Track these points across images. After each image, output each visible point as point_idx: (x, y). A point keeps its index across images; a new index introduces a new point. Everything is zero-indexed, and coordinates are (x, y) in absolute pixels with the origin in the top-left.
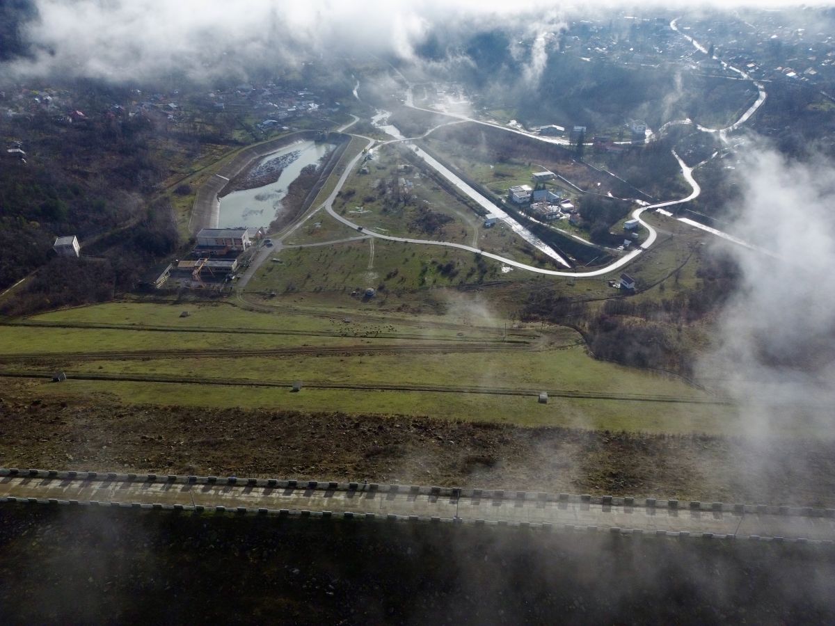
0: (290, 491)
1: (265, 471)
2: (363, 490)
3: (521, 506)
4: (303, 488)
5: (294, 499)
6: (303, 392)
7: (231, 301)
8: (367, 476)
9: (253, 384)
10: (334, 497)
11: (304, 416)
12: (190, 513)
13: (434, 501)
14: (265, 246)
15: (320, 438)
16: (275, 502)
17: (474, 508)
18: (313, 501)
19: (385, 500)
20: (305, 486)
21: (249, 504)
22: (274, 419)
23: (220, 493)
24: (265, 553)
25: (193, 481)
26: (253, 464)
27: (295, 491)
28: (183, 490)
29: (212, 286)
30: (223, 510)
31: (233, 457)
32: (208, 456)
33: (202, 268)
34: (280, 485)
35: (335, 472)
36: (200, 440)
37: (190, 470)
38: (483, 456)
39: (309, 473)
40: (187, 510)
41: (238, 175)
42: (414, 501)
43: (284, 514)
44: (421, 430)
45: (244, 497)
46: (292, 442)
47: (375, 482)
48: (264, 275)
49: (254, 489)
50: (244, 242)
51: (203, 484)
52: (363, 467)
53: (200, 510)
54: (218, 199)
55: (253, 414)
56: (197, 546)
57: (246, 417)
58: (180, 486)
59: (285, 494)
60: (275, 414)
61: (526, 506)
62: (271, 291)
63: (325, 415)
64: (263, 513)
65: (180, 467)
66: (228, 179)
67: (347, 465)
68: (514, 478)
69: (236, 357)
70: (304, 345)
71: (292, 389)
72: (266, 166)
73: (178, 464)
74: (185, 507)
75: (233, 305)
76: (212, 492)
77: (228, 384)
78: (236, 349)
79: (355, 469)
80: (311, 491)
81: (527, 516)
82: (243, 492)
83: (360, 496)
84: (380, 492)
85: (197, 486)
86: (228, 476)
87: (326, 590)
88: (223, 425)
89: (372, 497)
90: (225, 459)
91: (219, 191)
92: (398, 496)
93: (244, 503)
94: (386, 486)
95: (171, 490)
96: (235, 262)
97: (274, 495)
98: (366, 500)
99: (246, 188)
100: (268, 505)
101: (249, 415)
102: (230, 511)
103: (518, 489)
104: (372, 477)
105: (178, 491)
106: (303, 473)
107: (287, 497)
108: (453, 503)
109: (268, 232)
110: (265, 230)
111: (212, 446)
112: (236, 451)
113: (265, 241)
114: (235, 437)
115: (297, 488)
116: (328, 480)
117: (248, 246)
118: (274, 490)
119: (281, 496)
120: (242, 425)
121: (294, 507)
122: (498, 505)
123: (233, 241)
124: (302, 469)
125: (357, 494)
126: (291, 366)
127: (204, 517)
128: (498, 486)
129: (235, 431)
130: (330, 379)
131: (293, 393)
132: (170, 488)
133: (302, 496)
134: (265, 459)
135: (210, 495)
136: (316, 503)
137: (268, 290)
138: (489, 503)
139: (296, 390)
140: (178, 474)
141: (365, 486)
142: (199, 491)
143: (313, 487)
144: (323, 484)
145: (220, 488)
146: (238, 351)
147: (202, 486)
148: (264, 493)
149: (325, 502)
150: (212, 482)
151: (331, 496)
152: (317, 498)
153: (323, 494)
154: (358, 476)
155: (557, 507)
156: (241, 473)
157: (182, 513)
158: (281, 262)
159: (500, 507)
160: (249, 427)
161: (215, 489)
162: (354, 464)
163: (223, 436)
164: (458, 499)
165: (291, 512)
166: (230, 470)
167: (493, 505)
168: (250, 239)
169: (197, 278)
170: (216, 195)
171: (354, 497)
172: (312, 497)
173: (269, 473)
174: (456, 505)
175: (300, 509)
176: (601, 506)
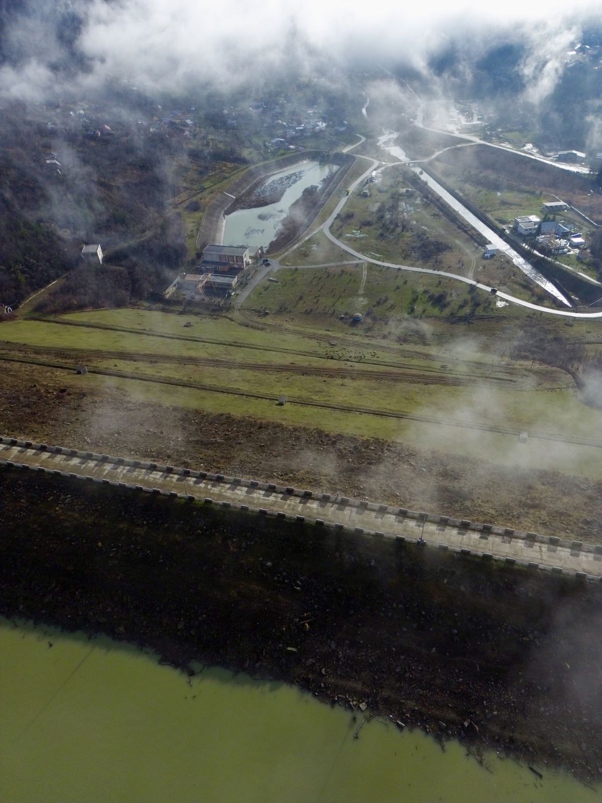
0: (269, 493)
1: (249, 473)
2: (334, 502)
3: (486, 539)
4: (281, 493)
5: (273, 501)
6: (287, 406)
7: (230, 316)
8: (339, 489)
9: (243, 395)
10: (308, 505)
11: (286, 428)
12: (183, 500)
13: (401, 522)
14: (263, 266)
15: (299, 450)
16: (256, 501)
17: (439, 534)
18: (289, 505)
19: (354, 514)
20: (282, 491)
21: (233, 500)
22: (260, 427)
23: (209, 487)
24: (244, 545)
25: (187, 474)
26: (239, 465)
27: (274, 494)
28: (178, 480)
29: (213, 300)
30: (210, 502)
31: (222, 457)
32: (201, 453)
33: (206, 283)
34: (261, 486)
35: (311, 482)
36: (196, 439)
37: (186, 464)
38: (454, 487)
39: (287, 480)
40: (181, 498)
41: (243, 194)
42: (382, 518)
43: (263, 513)
44: (394, 455)
45: (229, 493)
46: (275, 451)
47: (346, 496)
48: (260, 294)
49: (239, 487)
50: (245, 260)
51: (195, 477)
52: (337, 481)
53: (191, 499)
54: (224, 217)
55: (242, 422)
56: (187, 529)
57: (236, 423)
58: (176, 477)
59: (265, 495)
60: (261, 423)
61: (491, 538)
62: (266, 309)
63: (305, 429)
64: (244, 509)
65: (177, 460)
66: (234, 197)
67: (322, 477)
68: (482, 512)
69: (230, 368)
70: (292, 364)
71: (277, 402)
72: (271, 186)
73: (176, 457)
74: (179, 495)
75: (231, 320)
76: (202, 485)
77: (222, 392)
78: (231, 361)
79: (329, 482)
80: (288, 496)
81: (491, 549)
82: (229, 489)
83: (331, 507)
84: (351, 506)
85: (190, 478)
86: (217, 473)
87: (294, 584)
88: (216, 428)
89: (342, 510)
90: (215, 458)
91: (226, 209)
92: (367, 512)
93: (229, 498)
94: (357, 501)
95: (168, 479)
96: (236, 279)
97: (255, 495)
98: (337, 511)
99: (250, 206)
100: (249, 503)
101: (239, 422)
102: (216, 504)
103: (485, 521)
104: (344, 491)
105: (174, 480)
106: (282, 479)
107: (267, 498)
108: (419, 526)
109: (268, 252)
110: (265, 250)
111: (205, 445)
112: (225, 452)
113: (264, 261)
114: (226, 440)
115: (275, 492)
116: (304, 489)
117: (248, 264)
118: (256, 490)
119: (261, 497)
120: (232, 430)
121: (272, 508)
122: (463, 534)
123: (235, 257)
124: (282, 475)
125: (329, 504)
126: (278, 382)
127: (195, 506)
128: (465, 516)
129: (226, 435)
130: (313, 397)
131: (279, 407)
132: (167, 477)
133: (279, 500)
134: (250, 463)
135: (200, 487)
136: (291, 507)
137: (263, 308)
138: (455, 532)
139: (281, 404)
140: (175, 466)
141: (336, 499)
142: (191, 483)
143: (290, 492)
144: (299, 492)
145: (210, 482)
146: (232, 363)
147: (194, 479)
148: (247, 492)
149: (300, 507)
150: (203, 477)
151: (305, 503)
152: (292, 503)
153: (298, 500)
154: (331, 489)
155: (523, 545)
156: (228, 472)
157: (176, 499)
158: (277, 282)
159: (465, 537)
160: (238, 432)
161: (205, 483)
162: (328, 477)
163: (215, 437)
164: (424, 523)
165: (269, 512)
166: (219, 468)
167: (459, 533)
168: (251, 257)
169: (201, 291)
170: (223, 212)
171: (326, 507)
172: (288, 502)
173: (252, 475)
174: (421, 528)
175: (277, 510)
176: (569, 550)
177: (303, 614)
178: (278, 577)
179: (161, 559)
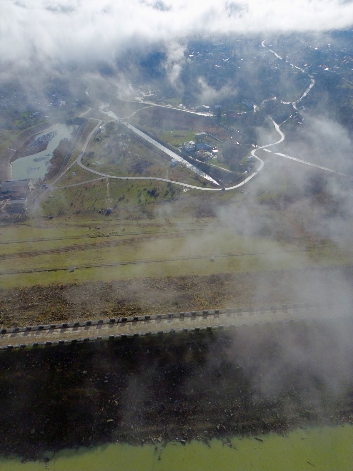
0: (76, 328)
1: (60, 319)
2: (118, 322)
3: (206, 318)
4: (84, 326)
5: (79, 332)
6: (76, 271)
7: (27, 223)
8: (120, 314)
9: (46, 271)
10: (102, 328)
11: (79, 285)
12: (18, 349)
13: (159, 322)
14: (43, 189)
15: (90, 296)
16: (68, 336)
17: (181, 323)
18: (91, 332)
19: (131, 325)
20: (84, 324)
21: (53, 339)
22: (62, 289)
23: (35, 335)
24: (66, 365)
25: (17, 331)
26: (52, 316)
27: (79, 328)
28: (11, 336)
29: (13, 216)
30: (37, 345)
31: (40, 314)
32: (24, 315)
33: (6, 206)
34: (69, 326)
35: (101, 314)
36: (19, 307)
37: (15, 325)
38: (183, 294)
39: (86, 317)
40: (15, 348)
41: (21, 148)
42: (148, 324)
43: (74, 342)
44: (148, 285)
45: (49, 336)
46: (74, 301)
47: (124, 316)
48: (45, 206)
49: (55, 330)
50: (30, 187)
51: (24, 331)
52: (117, 309)
53: (23, 346)
54: (10, 163)
55: (49, 288)
56: (25, 367)
57: (44, 290)
58: (10, 335)
59: (73, 330)
60: (62, 286)
61: (209, 317)
62: (50, 215)
63: (91, 283)
64: (62, 343)
65: (8, 324)
66: (15, 151)
67: (108, 309)
68: (201, 304)
69: (34, 256)
70: (74, 245)
71: (70, 270)
72: (38, 141)
73: (7, 322)
74: (14, 346)
75: (28, 225)
76: (29, 335)
77: (31, 272)
78: (34, 251)
79: (112, 311)
80: (88, 327)
81: (210, 323)
82: (48, 333)
83: (117, 326)
84: (128, 321)
85: (20, 333)
86: (38, 325)
87: (103, 380)
88: (31, 296)
89: (124, 325)
90: (35, 315)
91: (11, 158)
92: (138, 322)
93: (50, 339)
94: (132, 318)
95: (4, 338)
96: (26, 200)
97: (67, 332)
98: (121, 327)
99: (27, 155)
100: (64, 338)
101: (47, 288)
102: (41, 345)
103: (204, 309)
104: (122, 314)
105: (9, 337)
106: (83, 317)
107: (75, 332)
108: (169, 322)
109: (44, 180)
110: (42, 180)
111: (26, 309)
112: (41, 310)
113: (43, 186)
114: (40, 302)
115: (80, 326)
116: (97, 319)
117: (33, 189)
118: (66, 329)
119: (71, 332)
120: (43, 295)
121: (80, 337)
122: (194, 319)
123: (23, 187)
124: (82, 315)
125: (115, 324)
126: (68, 257)
127: (27, 350)
128: (193, 309)
129: (39, 299)
130: (92, 262)
131: (71, 273)
132: (3, 336)
133: (83, 330)
134: (59, 312)
135: (28, 337)
136: (92, 333)
137: (49, 215)
138: (189, 319)
139: (72, 271)
140: (7, 328)
141: (119, 320)
142: (21, 336)
143: (89, 324)
144: (95, 322)
145: (34, 332)
146: (35, 252)
147: (23, 333)
148: (61, 331)
149: (97, 331)
150: (29, 330)
151: (100, 328)
152: (92, 330)
153: (95, 327)
154: (114, 315)
155: (225, 316)
156: (45, 322)
157: (12, 350)
158: (54, 198)
159: (195, 321)
160: (47, 295)
161: (31, 334)
162: (111, 308)
163: (32, 302)
164: (172, 319)
165: (78, 340)
166: (39, 321)
167: (191, 320)
168: (34, 185)
169: (4, 211)
170: (9, 160)
171: (114, 327)
172: (89, 330)
173: (62, 320)
174: (171, 323)
175: (82, 338)
176: (248, 313)
177: (112, 396)
178: (92, 379)
179: (10, 392)
